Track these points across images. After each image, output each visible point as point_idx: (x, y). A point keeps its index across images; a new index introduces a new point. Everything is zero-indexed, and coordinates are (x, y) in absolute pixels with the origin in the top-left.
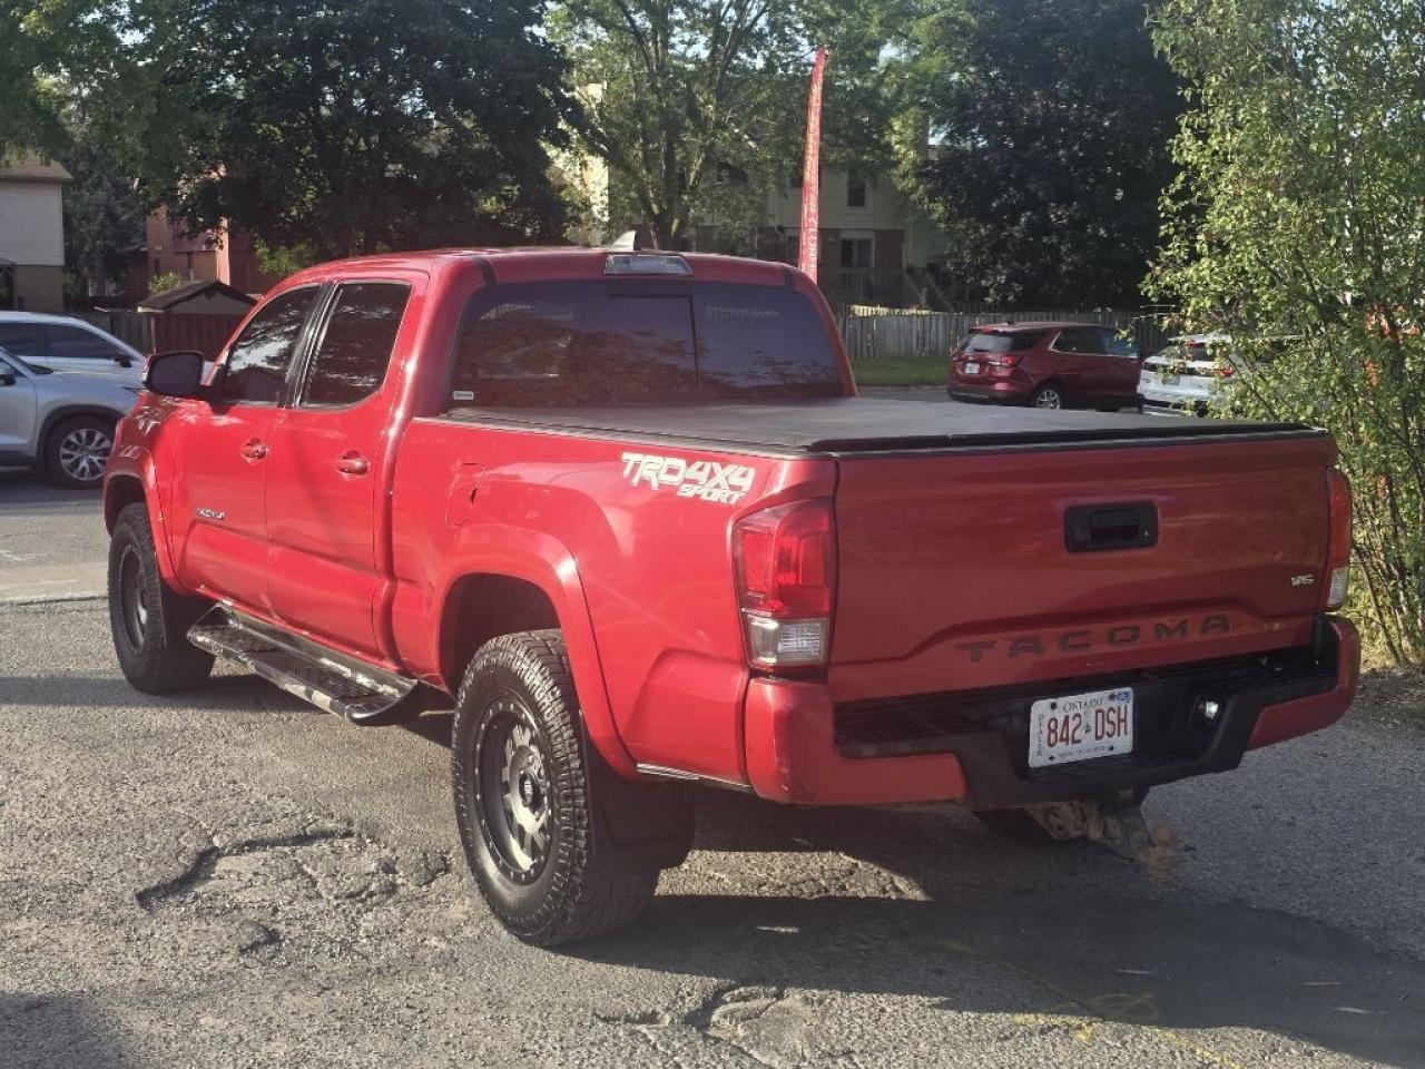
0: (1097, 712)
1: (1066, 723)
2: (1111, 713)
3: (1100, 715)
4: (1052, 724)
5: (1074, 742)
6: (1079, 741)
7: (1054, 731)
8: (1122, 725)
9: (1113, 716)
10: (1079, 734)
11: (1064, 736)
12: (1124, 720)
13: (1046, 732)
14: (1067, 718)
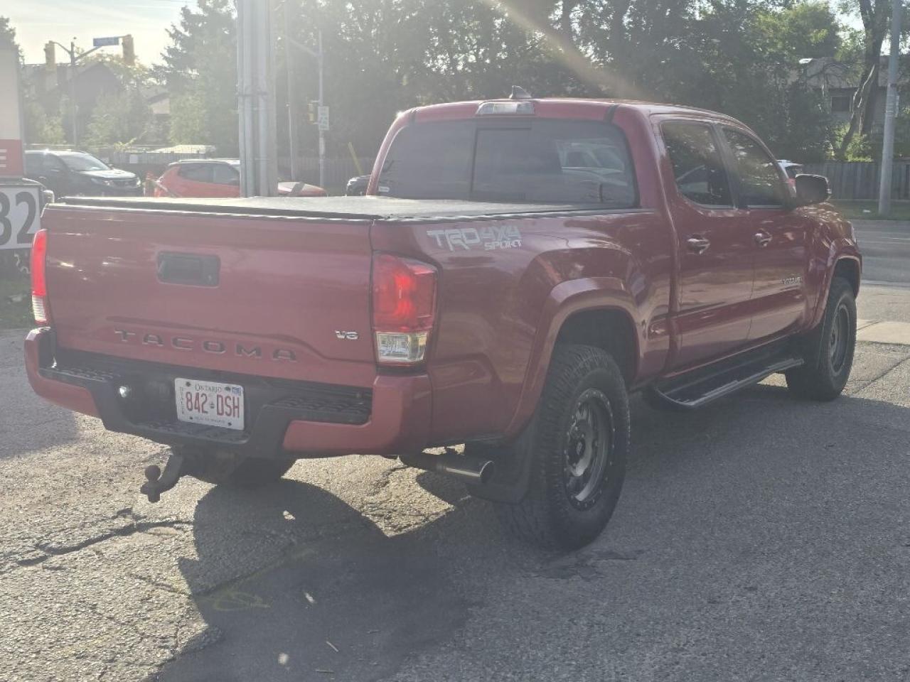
0: (218, 396)
1: (197, 398)
2: (228, 399)
3: (220, 399)
4: (189, 396)
5: (204, 412)
6: (206, 412)
7: (191, 400)
8: (236, 409)
9: (230, 403)
10: (207, 407)
11: (197, 406)
12: (238, 407)
13: (186, 400)
14: (198, 394)
